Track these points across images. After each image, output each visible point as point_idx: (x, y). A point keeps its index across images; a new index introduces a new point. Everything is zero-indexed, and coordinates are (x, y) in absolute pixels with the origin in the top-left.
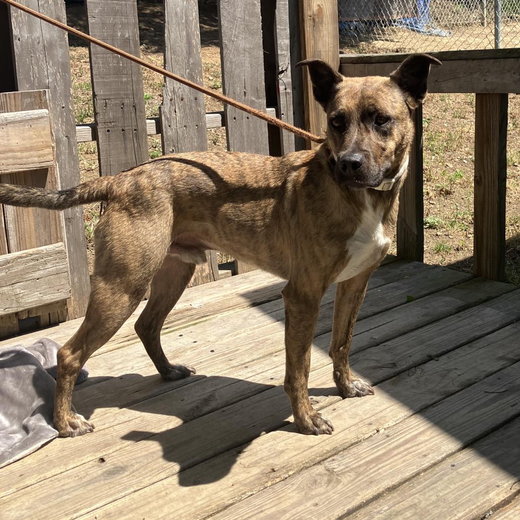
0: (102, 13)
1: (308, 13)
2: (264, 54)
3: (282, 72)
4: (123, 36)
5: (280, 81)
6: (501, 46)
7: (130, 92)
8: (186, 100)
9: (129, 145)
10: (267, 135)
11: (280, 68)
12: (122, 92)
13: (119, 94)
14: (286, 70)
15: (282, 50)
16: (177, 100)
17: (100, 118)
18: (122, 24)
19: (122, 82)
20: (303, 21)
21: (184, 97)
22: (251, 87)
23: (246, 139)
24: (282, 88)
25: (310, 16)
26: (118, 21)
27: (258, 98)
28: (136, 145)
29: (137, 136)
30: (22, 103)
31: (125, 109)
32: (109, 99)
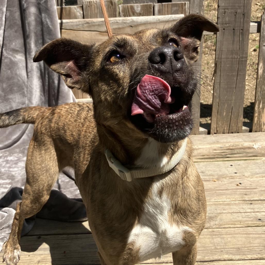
9: (237, 39)
12: (237, 5)
13: (235, 6)
17: (219, 21)
28: (241, 39)
29: (242, 34)
30: (172, 10)
31: (237, 16)
32: (227, 9)
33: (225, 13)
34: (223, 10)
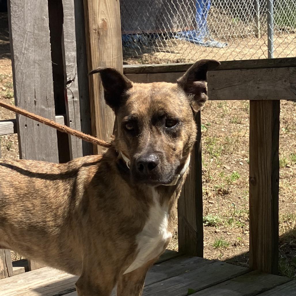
1: (93, 27)
2: (53, 65)
3: (70, 82)
5: (68, 91)
6: (274, 56)
10: (56, 141)
11: (68, 78)
14: (73, 80)
15: (69, 62)
20: (89, 33)
22: (41, 96)
23: (36, 145)
24: (69, 97)
25: (95, 30)
27: (48, 106)
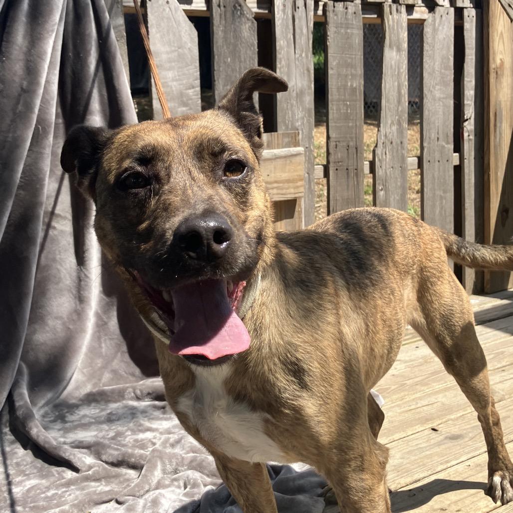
0: (338, 64)
1: (492, 66)
2: (454, 103)
3: (467, 120)
4: (352, 85)
5: (465, 129)
7: (354, 135)
8: (394, 143)
9: (351, 183)
10: (452, 178)
11: (465, 117)
12: (348, 136)
13: (346, 137)
14: (470, 118)
15: (468, 100)
16: (388, 143)
17: (332, 159)
18: (352, 75)
19: (348, 127)
20: (488, 72)
21: (393, 141)
22: (443, 133)
23: (436, 181)
24: (466, 135)
25: (494, 69)
26: (349, 72)
27: (448, 143)
28: (355, 183)
29: (357, 175)
30: (283, 142)
31: (350, 151)
32: (339, 142)
33: (336, 147)
34: (335, 143)
